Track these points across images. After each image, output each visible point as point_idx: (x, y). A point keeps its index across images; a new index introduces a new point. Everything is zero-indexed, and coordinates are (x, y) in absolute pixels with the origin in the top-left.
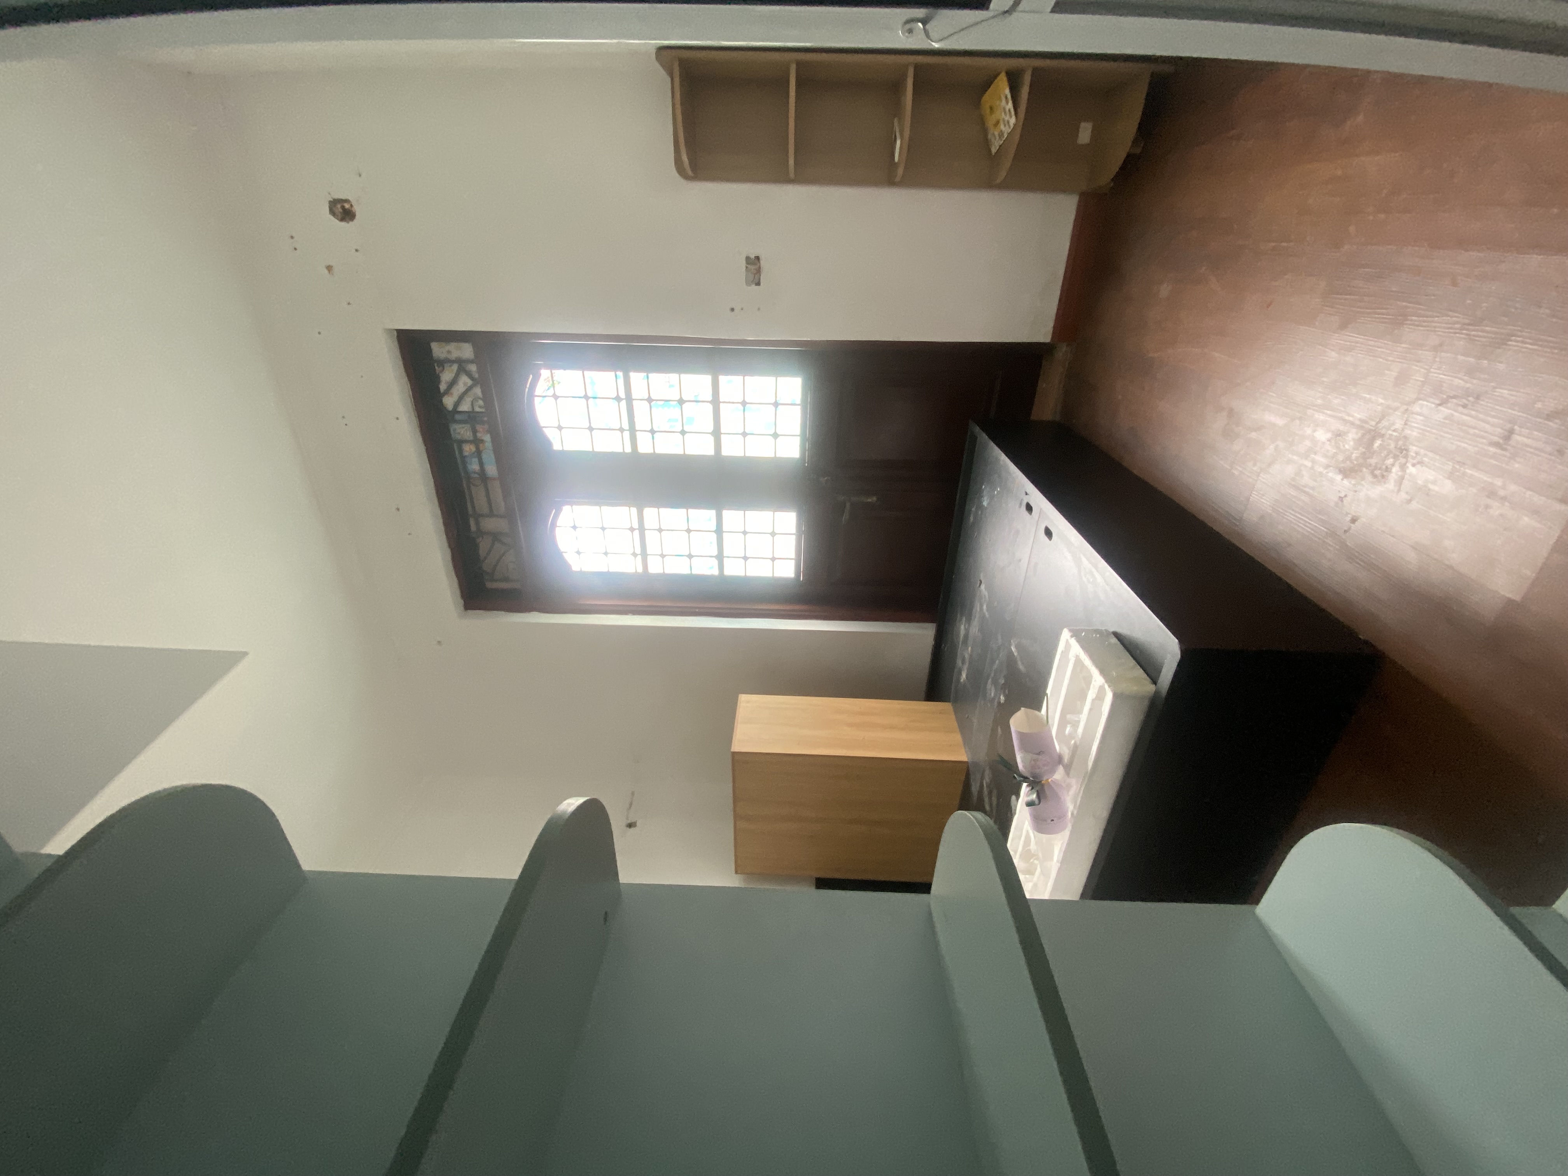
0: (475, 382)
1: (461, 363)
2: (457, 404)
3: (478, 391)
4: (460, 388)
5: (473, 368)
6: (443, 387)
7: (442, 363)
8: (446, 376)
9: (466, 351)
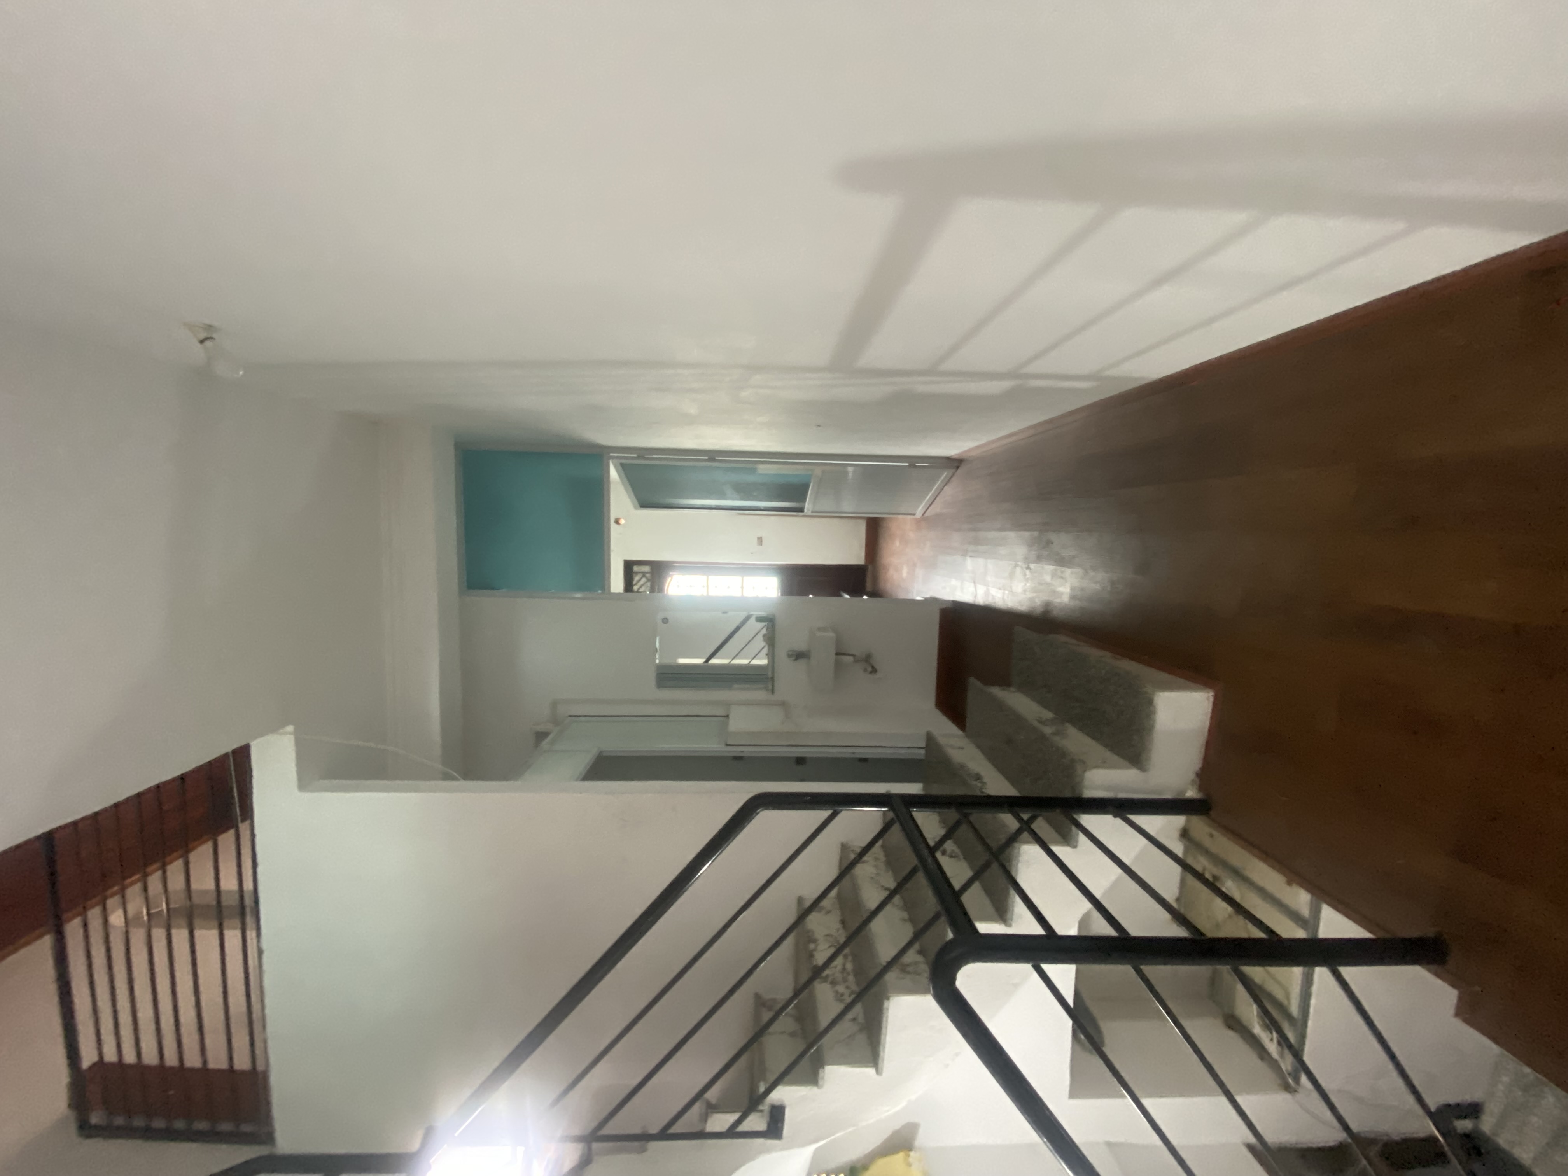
0: (648, 580)
1: (644, 574)
2: (639, 589)
3: (649, 584)
4: (642, 582)
5: (648, 575)
6: (634, 582)
7: (637, 573)
8: (636, 579)
9: (647, 569)
